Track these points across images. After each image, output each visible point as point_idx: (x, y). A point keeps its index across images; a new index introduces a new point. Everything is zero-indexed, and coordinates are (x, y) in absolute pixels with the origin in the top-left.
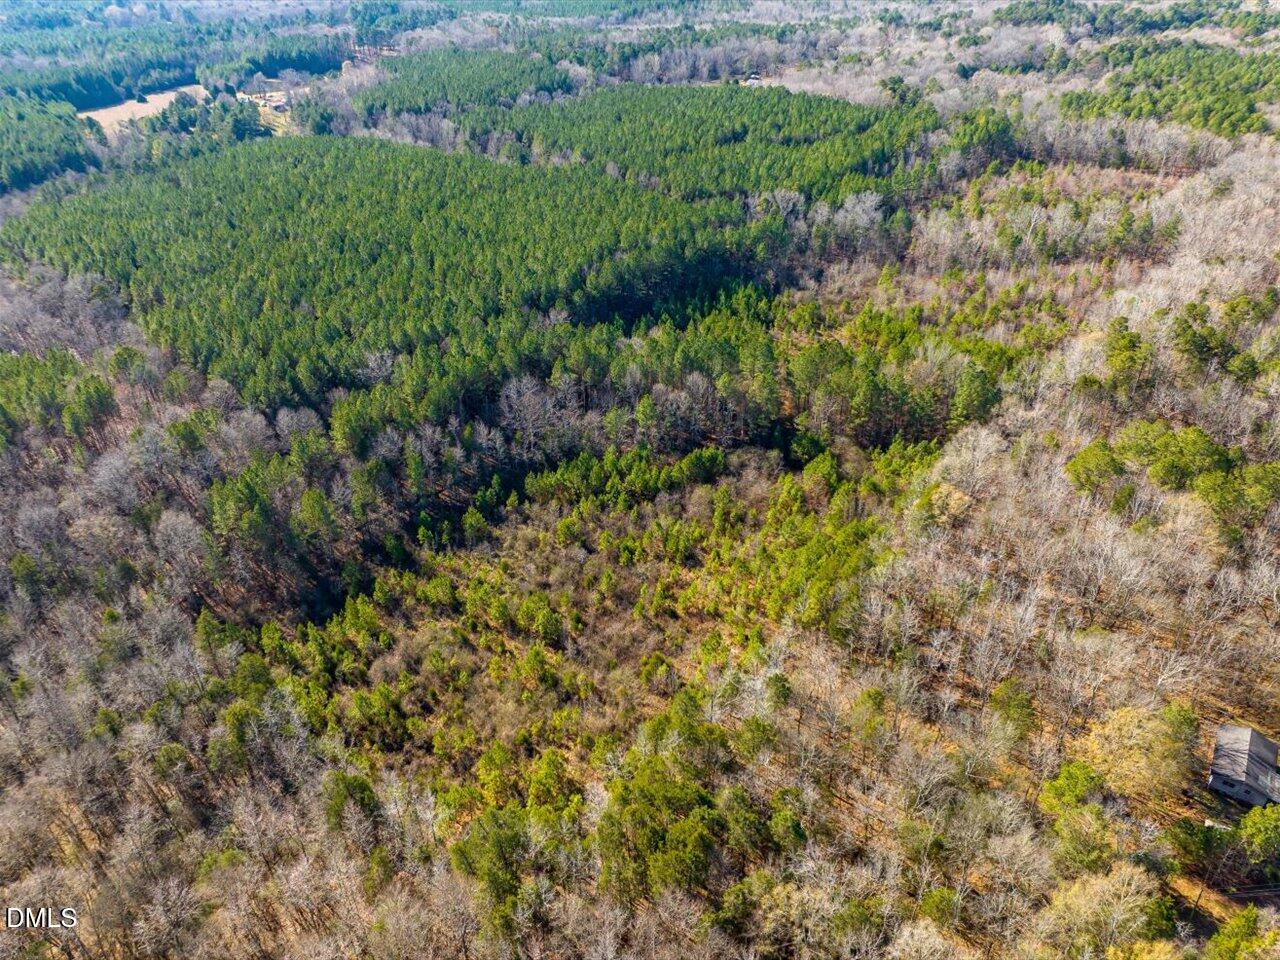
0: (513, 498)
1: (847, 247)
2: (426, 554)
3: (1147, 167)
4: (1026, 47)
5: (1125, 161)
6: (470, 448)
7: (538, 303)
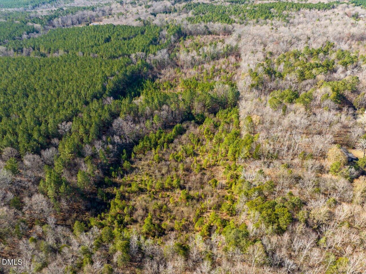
0: (133, 155)
1: (162, 65)
2: (118, 180)
3: (216, 34)
4: (164, 7)
5: (210, 33)
6: (113, 143)
7: (97, 97)
